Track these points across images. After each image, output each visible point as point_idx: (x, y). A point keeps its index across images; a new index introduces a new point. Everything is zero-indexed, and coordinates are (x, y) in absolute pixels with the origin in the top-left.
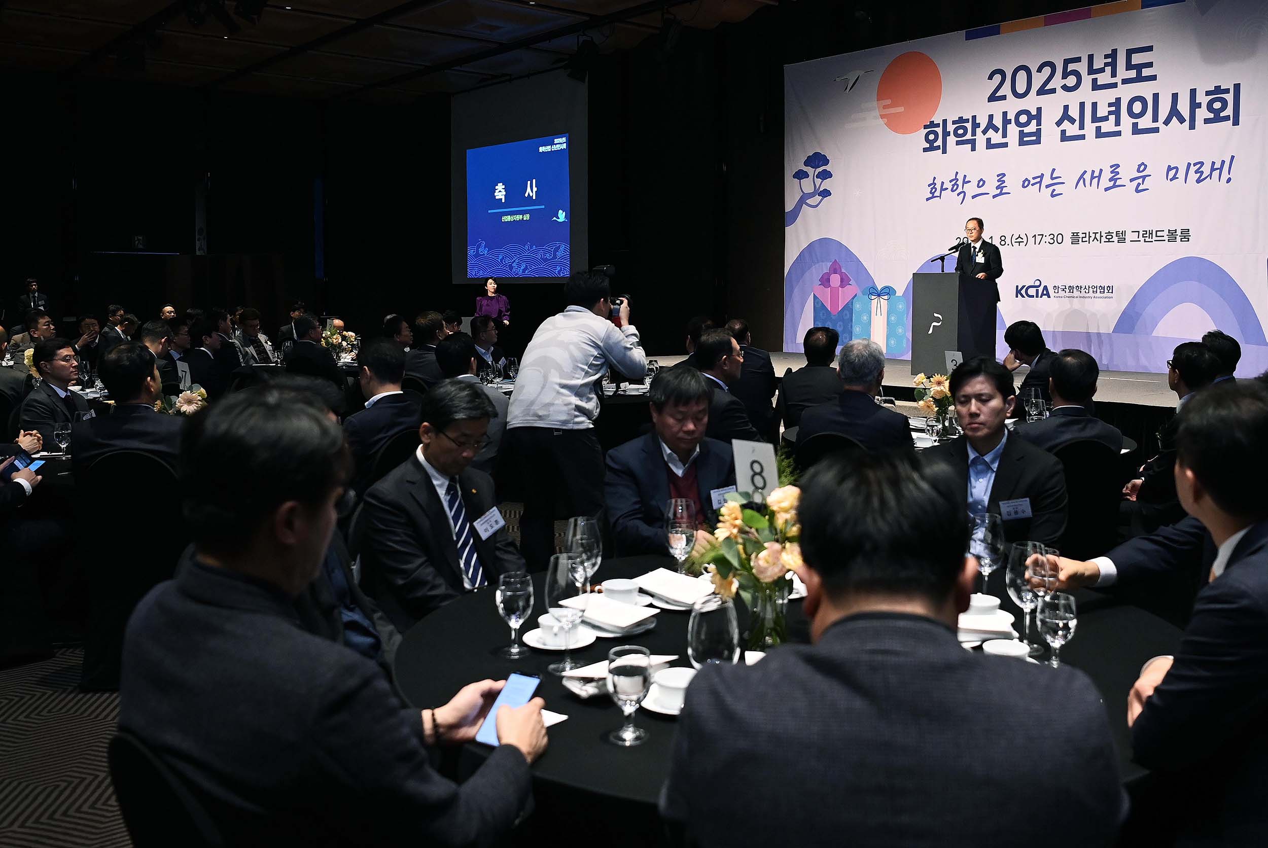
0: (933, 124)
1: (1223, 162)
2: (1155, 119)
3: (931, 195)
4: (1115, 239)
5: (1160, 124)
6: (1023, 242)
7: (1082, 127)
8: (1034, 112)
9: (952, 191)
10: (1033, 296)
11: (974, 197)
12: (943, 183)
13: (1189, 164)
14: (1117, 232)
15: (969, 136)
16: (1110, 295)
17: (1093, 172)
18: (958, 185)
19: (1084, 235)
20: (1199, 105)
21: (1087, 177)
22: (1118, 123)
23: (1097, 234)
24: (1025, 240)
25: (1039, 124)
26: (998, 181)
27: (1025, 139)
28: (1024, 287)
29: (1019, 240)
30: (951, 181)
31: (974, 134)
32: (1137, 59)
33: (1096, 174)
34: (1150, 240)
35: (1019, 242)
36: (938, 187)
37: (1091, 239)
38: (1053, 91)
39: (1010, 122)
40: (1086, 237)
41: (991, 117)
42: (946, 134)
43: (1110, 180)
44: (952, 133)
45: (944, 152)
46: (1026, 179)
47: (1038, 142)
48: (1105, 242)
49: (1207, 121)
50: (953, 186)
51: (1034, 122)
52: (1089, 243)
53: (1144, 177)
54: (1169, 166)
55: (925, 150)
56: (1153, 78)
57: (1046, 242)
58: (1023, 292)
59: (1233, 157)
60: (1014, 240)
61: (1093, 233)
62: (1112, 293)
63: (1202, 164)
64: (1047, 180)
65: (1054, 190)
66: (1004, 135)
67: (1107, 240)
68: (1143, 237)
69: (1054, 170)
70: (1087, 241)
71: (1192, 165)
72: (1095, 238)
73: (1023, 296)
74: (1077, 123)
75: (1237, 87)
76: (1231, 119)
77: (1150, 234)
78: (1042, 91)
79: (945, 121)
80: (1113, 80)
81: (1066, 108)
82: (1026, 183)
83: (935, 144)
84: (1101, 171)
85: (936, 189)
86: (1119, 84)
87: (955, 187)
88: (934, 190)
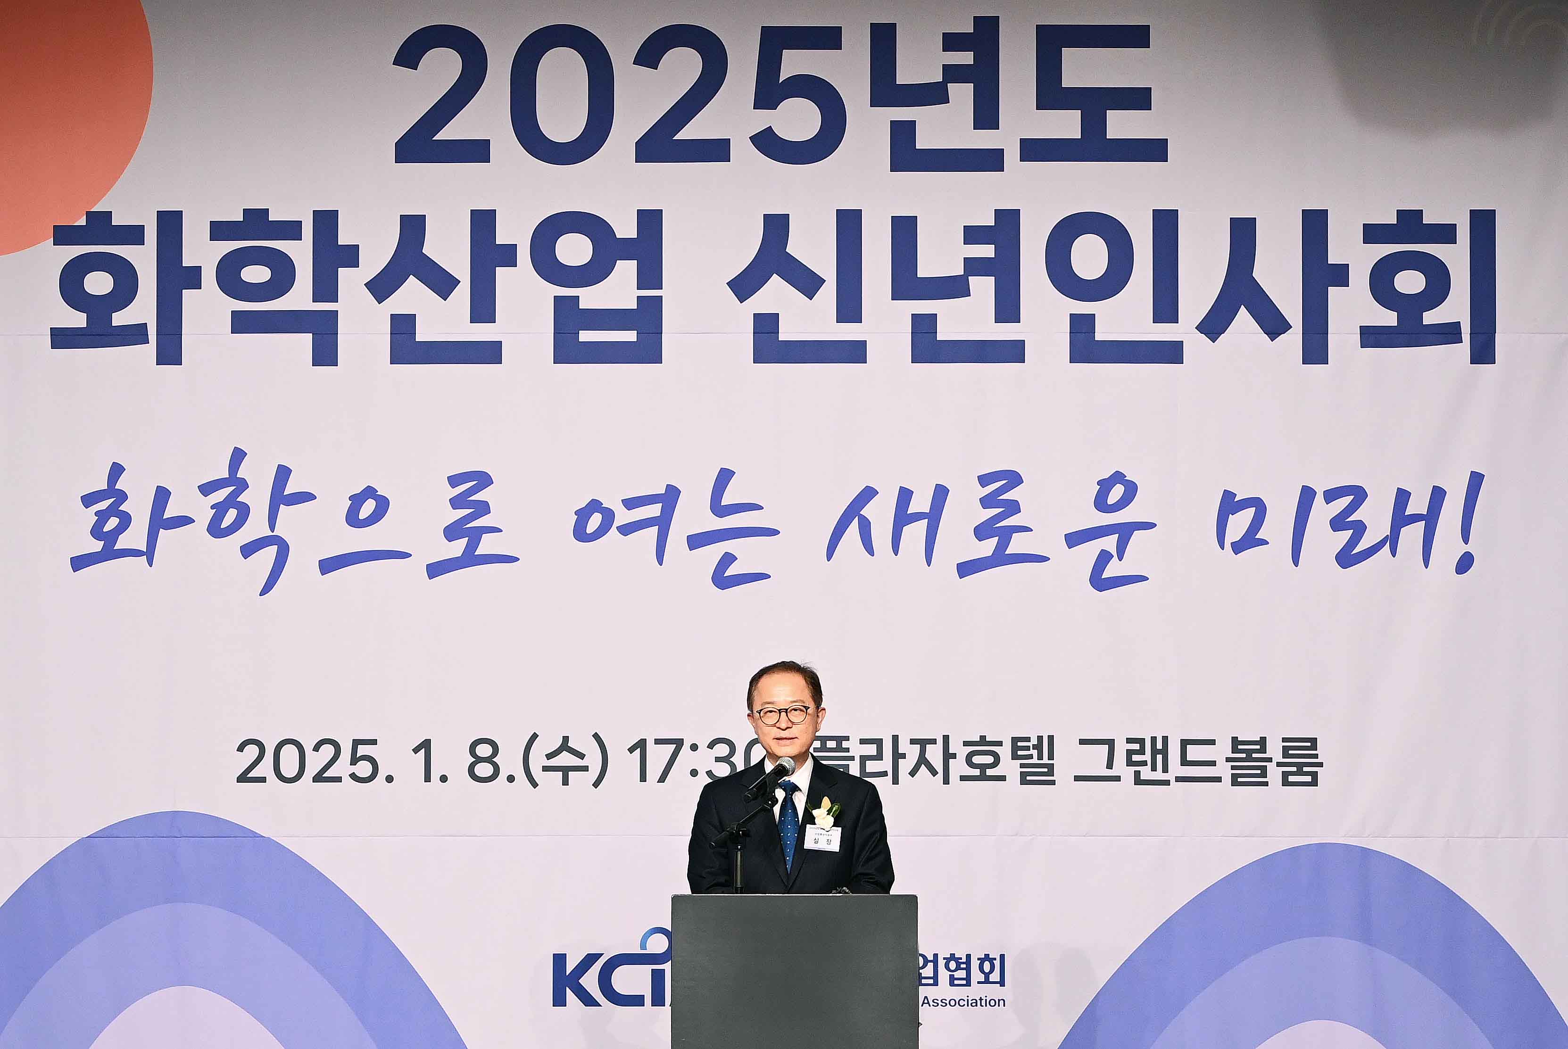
1: (1440, 494)
2: (1166, 308)
3: (97, 546)
4: (1010, 767)
5: (1184, 330)
6: (585, 769)
7: (849, 308)
8: (625, 228)
9: (216, 530)
10: (637, 999)
11: (328, 566)
12: (162, 496)
13: (1308, 495)
14: (1015, 740)
15: (299, 298)
16: (990, 991)
17: (905, 495)
18: (244, 513)
19: (872, 750)
20: (1340, 275)
21: (880, 513)
22: (1008, 308)
23: (929, 745)
24: (593, 760)
25: (650, 276)
26: (458, 503)
27: (586, 336)
28: (591, 959)
29: (565, 759)
30: (206, 491)
31: (326, 290)
32: (1082, 69)
33: (920, 505)
34: (1159, 775)
35: (565, 771)
36: (138, 508)
37: (905, 766)
38: (716, 150)
39: (508, 254)
40: (879, 757)
41: (413, 228)
42: (176, 278)
43: (982, 532)
44: (209, 277)
45: (169, 352)
46: (594, 506)
47: (648, 351)
48: (963, 778)
49: (1372, 335)
50: (220, 509)
51: (625, 271)
52: (896, 778)
53: (1125, 532)
54: (1228, 496)
55: (64, 338)
56: (1153, 150)
57: (692, 775)
58: (590, 981)
59: (1476, 480)
60: (537, 760)
61: (913, 742)
62: (1001, 982)
63: (1359, 495)
64: (694, 516)
65: (729, 558)
66: (483, 312)
67: (977, 772)
68: (1130, 763)
70: (885, 774)
71: (1320, 500)
72: (923, 760)
73: (588, 999)
74: (828, 293)
75: (1483, 220)
76: (1466, 337)
77: (1155, 752)
78: (661, 146)
79: (170, 225)
80: (984, 140)
81: (776, 227)
82: (594, 522)
83: (119, 319)
84: (941, 493)
85: (126, 521)
86: (1011, 156)
87: (231, 515)
88: (112, 523)
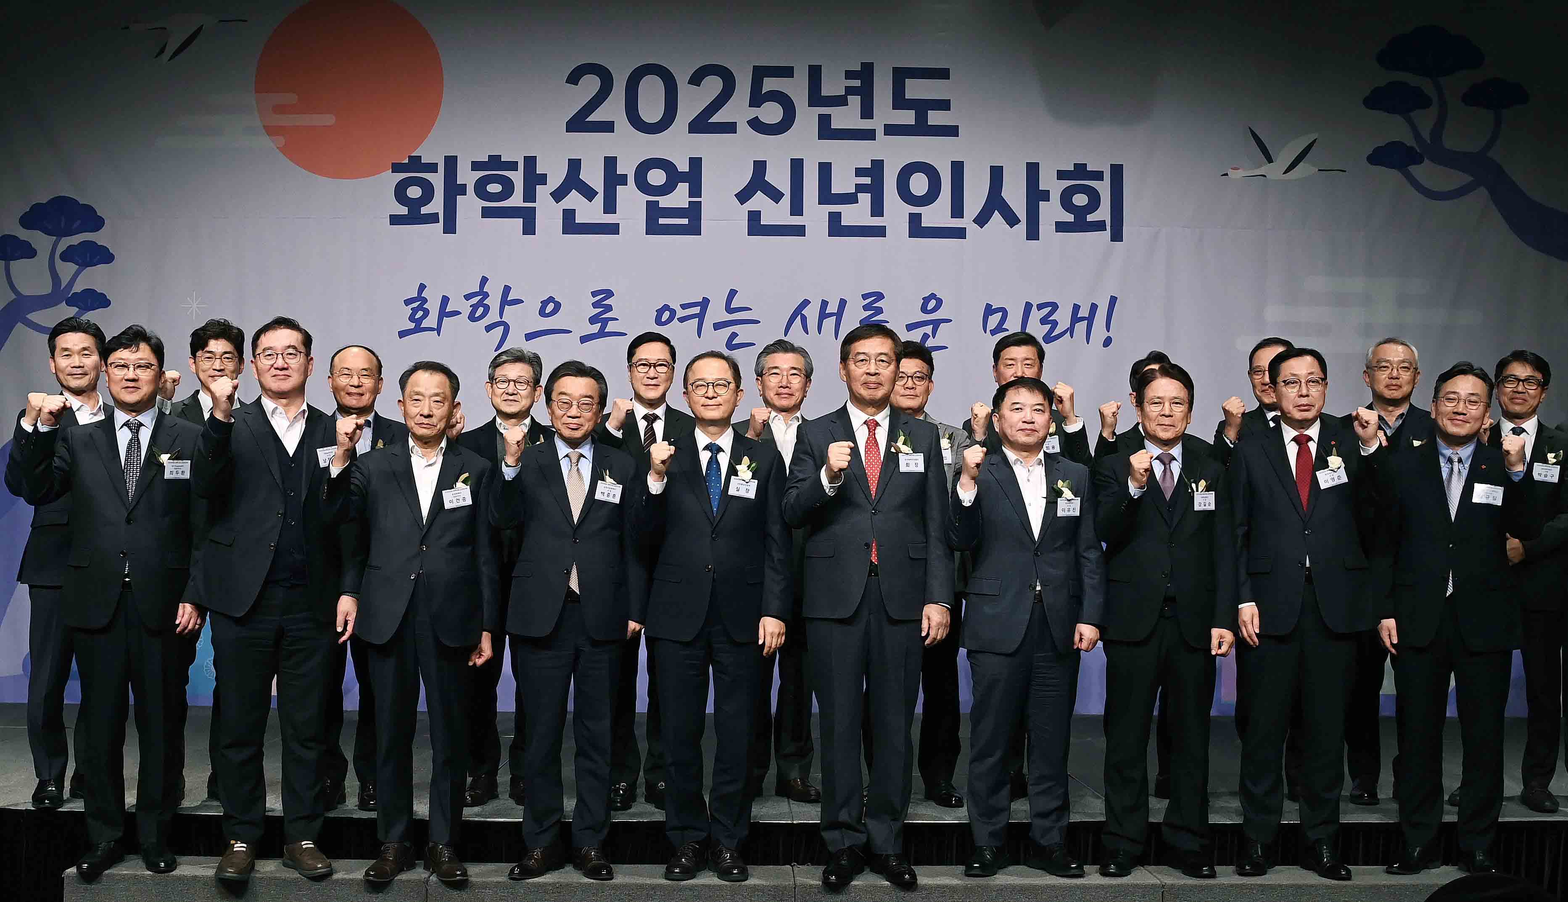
0: (416, 164)
1: (1094, 308)
2: (957, 211)
3: (412, 325)
5: (967, 222)
7: (797, 208)
8: (683, 167)
9: (472, 318)
11: (530, 337)
12: (445, 300)
13: (1028, 307)
15: (516, 200)
17: (824, 304)
18: (487, 309)
20: (1045, 196)
21: (812, 313)
22: (877, 209)
25: (695, 190)
26: (595, 305)
27: (662, 221)
30: (468, 297)
31: (530, 195)
32: (915, 89)
33: (832, 308)
36: (433, 306)
38: (730, 128)
39: (623, 179)
41: (575, 165)
42: (454, 190)
44: (470, 189)
45: (450, 227)
46: (666, 307)
47: (694, 229)
49: (1061, 227)
50: (475, 307)
51: (683, 188)
53: (936, 324)
54: (988, 306)
55: (395, 220)
56: (952, 131)
59: (1113, 300)
63: (1054, 306)
64: (716, 313)
65: (734, 335)
66: (610, 206)
69: (733, 293)
71: (1035, 308)
74: (786, 201)
75: (1117, 171)
76: (1108, 228)
78: (700, 125)
79: (451, 163)
80: (866, 124)
81: (760, 167)
82: (666, 315)
83: (424, 210)
84: (843, 303)
85: (426, 313)
86: (880, 133)
87: (481, 310)
88: (420, 314)
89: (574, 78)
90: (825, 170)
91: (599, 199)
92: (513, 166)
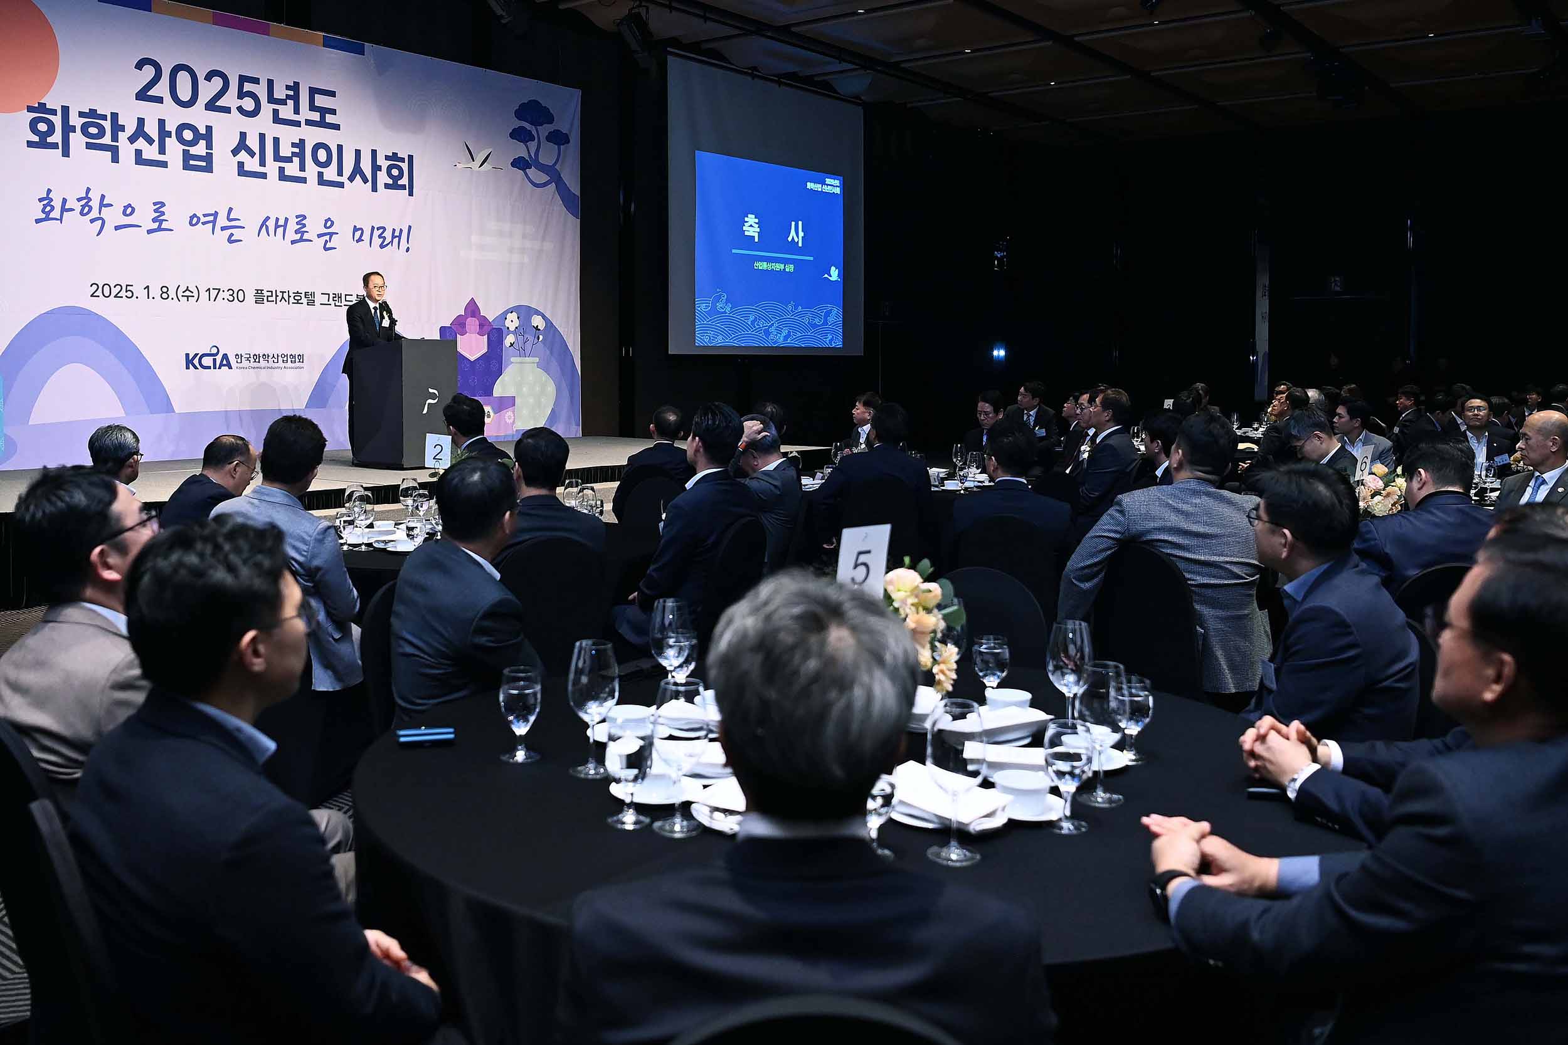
0: (42, 108)
1: (401, 230)
2: (340, 173)
3: (44, 216)
4: (304, 300)
5: (344, 179)
6: (193, 296)
7: (263, 163)
8: (203, 131)
9: (82, 214)
10: (209, 368)
11: (117, 228)
12: (65, 201)
13: (373, 228)
14: (305, 293)
15: (107, 140)
16: (301, 365)
17: (277, 219)
18: (91, 208)
19: (270, 294)
20: (380, 168)
21: (271, 224)
22: (302, 168)
23: (284, 294)
24: (195, 294)
25: (209, 146)
26: (156, 211)
27: (192, 162)
28: (196, 355)
29: (187, 293)
30: (79, 200)
31: (115, 138)
32: (321, 101)
33: (281, 222)
34: (339, 304)
35: (188, 297)
36: (57, 204)
37: (279, 298)
38: (227, 110)
39: (169, 134)
40: (272, 296)
41: (141, 122)
42: (68, 129)
43: (297, 232)
44: (78, 129)
45: (66, 153)
46: (195, 215)
47: (209, 169)
48: (293, 303)
49: (387, 186)
50: (83, 207)
51: (203, 143)
52: (276, 303)
54: (354, 227)
55: (30, 144)
56: (336, 127)
57: (223, 299)
58: (196, 362)
59: (410, 227)
60: (180, 294)
61: (281, 292)
62: (303, 362)
63: (384, 229)
64: (222, 221)
65: (232, 235)
66: (162, 151)
67: (296, 301)
68: (333, 300)
69: (231, 209)
70: (273, 301)
71: (376, 229)
72: (283, 297)
73: (196, 368)
74: (257, 157)
75: (411, 157)
76: (407, 189)
77: (339, 297)
78: (211, 106)
79: (65, 110)
80: (296, 118)
81: (243, 135)
82: (195, 220)
83: (49, 140)
84: (287, 220)
85: (53, 208)
86: (303, 123)
87: (87, 209)
88: (48, 209)
89: (140, 65)
90: (276, 141)
91: (156, 144)
92: (104, 117)
